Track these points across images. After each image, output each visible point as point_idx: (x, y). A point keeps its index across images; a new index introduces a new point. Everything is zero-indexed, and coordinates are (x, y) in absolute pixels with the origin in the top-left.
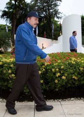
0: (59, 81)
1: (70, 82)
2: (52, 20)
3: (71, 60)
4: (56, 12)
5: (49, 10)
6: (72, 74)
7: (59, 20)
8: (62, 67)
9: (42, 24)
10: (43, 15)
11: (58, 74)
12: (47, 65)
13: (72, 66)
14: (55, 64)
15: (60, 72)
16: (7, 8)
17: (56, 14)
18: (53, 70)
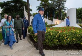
0: (66, 41)
1: (72, 42)
2: (61, 11)
4: (64, 7)
5: (60, 6)
6: (73, 38)
7: (65, 11)
8: (68, 34)
9: (56, 13)
11: (66, 38)
12: (60, 33)
13: (72, 34)
14: (64, 33)
15: (67, 36)
17: (63, 8)
18: (63, 35)
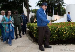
0: (65, 35)
1: (71, 36)
2: (61, 7)
3: (71, 25)
4: (63, 3)
5: (59, 2)
6: (71, 32)
7: (64, 7)
8: (67, 29)
9: (56, 9)
10: (56, 5)
12: (59, 28)
13: (71, 29)
14: (63, 28)
15: (66, 31)
16: (40, 1)
17: (62, 4)
18: (62, 30)
